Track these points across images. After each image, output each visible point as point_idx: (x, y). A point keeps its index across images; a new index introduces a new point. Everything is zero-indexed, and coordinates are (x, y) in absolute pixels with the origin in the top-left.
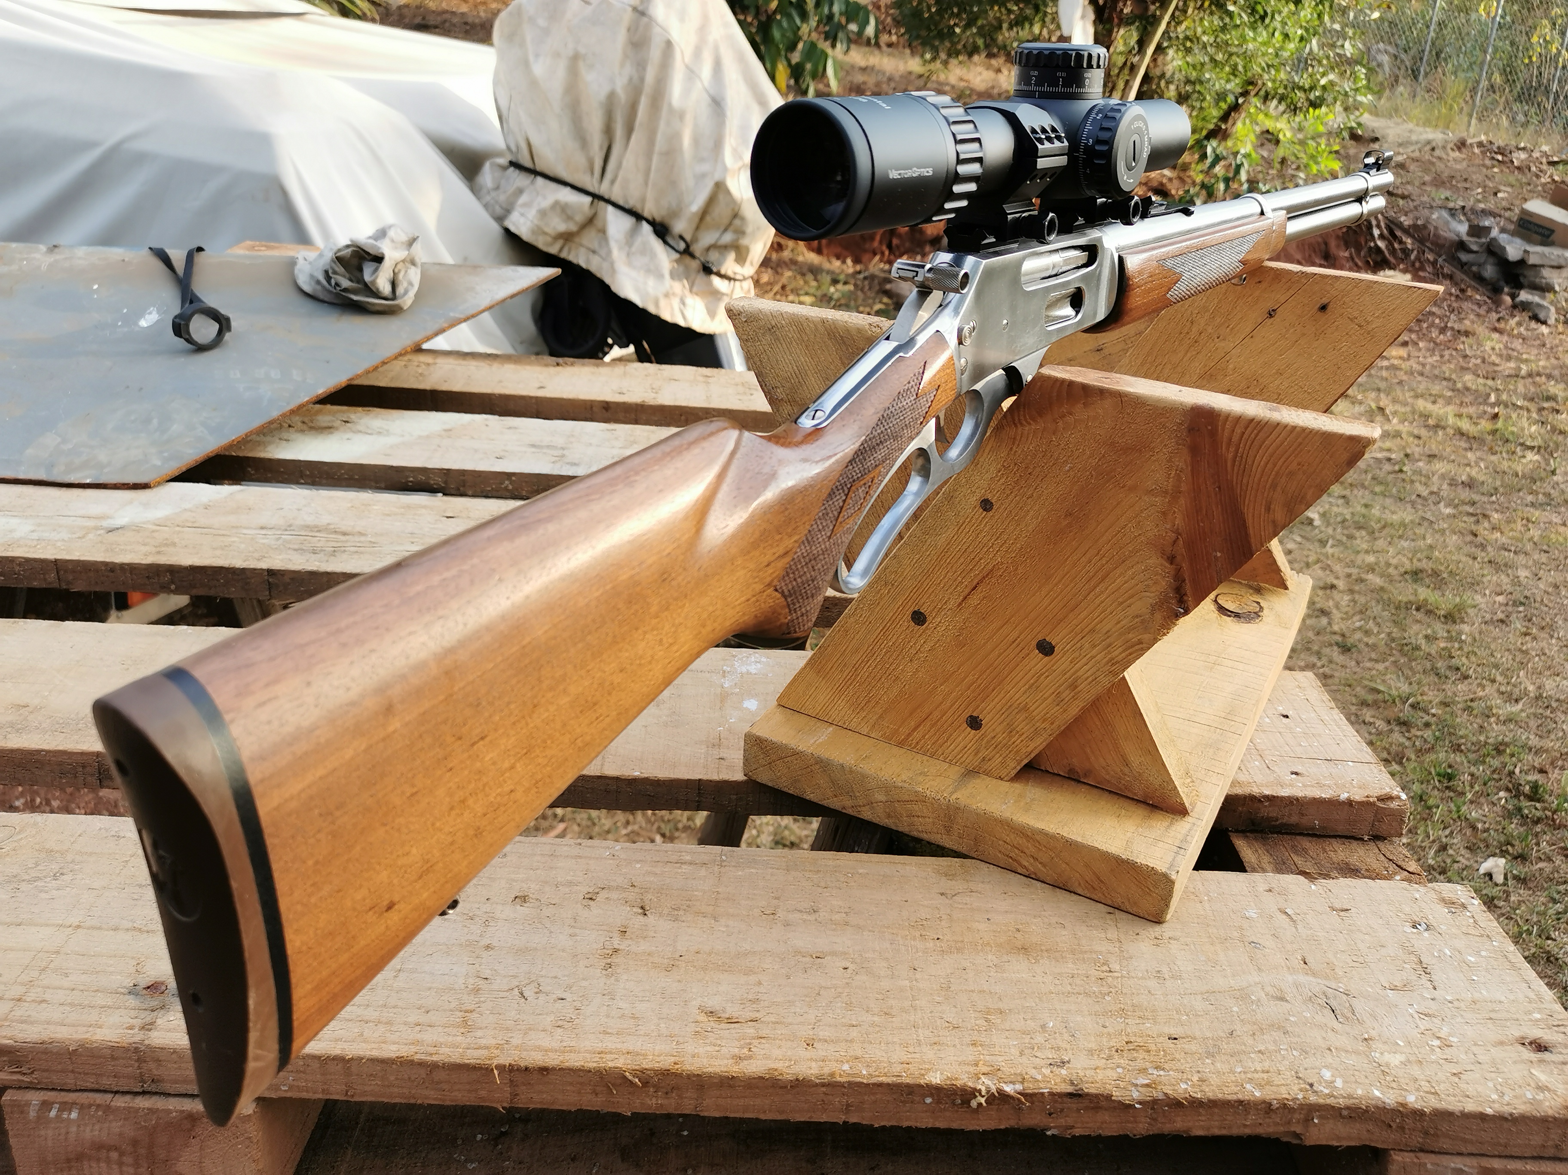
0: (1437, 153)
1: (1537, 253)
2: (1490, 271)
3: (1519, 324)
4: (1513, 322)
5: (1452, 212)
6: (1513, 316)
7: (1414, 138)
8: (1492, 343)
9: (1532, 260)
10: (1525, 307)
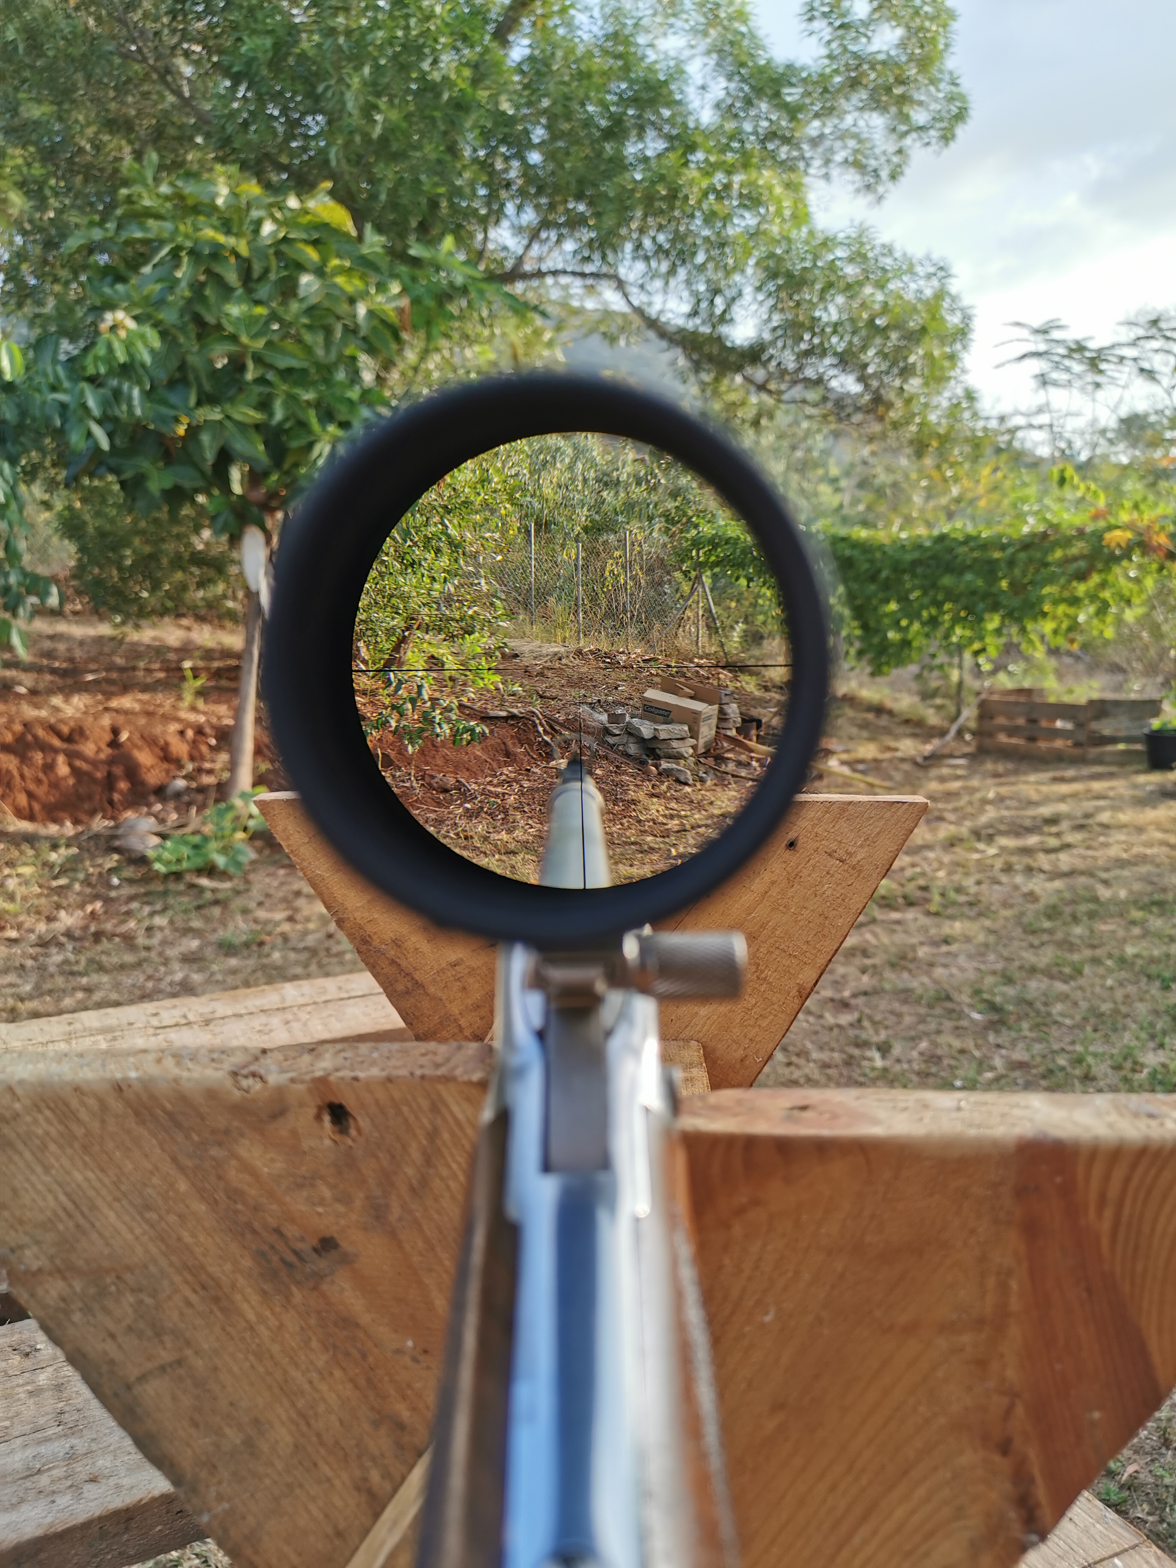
0: (564, 661)
1: (665, 731)
2: (633, 749)
3: (669, 788)
4: (664, 787)
5: (591, 705)
6: (662, 782)
7: (544, 652)
8: (656, 808)
9: (663, 736)
10: (667, 773)
